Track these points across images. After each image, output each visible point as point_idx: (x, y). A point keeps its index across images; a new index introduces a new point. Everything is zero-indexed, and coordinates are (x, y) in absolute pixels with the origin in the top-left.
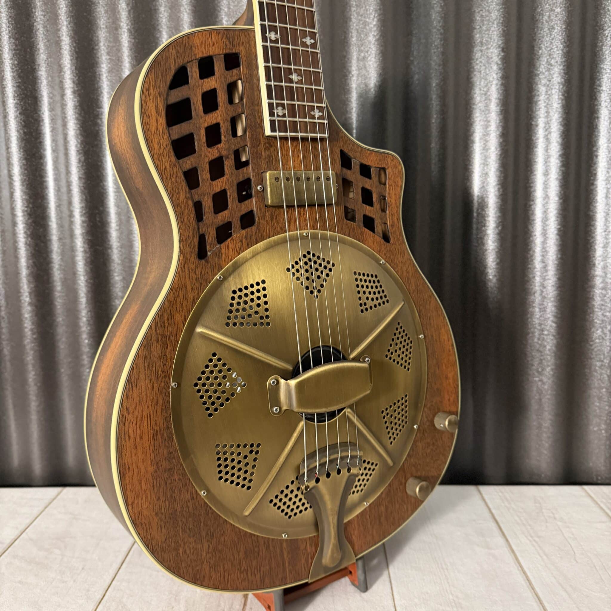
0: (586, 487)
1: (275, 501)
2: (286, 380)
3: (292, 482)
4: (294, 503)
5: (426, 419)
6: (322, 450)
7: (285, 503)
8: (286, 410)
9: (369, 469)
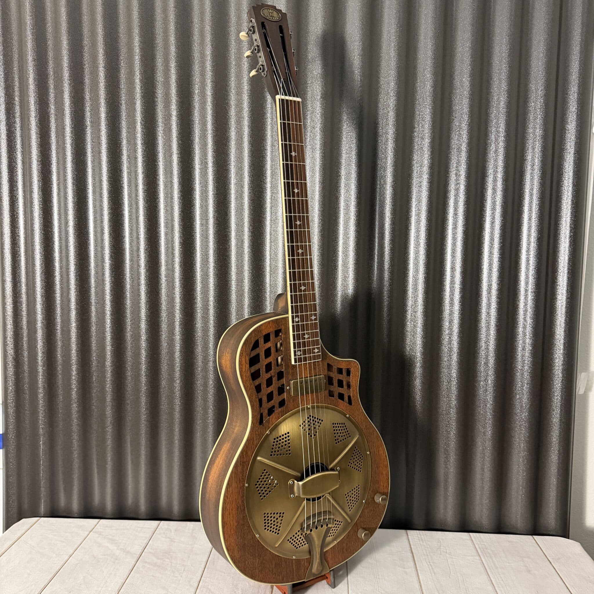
0: (471, 534)
1: (290, 540)
2: (298, 481)
3: (299, 531)
4: (299, 541)
5: (370, 497)
6: (314, 515)
7: (295, 541)
8: (297, 496)
9: (338, 524)
